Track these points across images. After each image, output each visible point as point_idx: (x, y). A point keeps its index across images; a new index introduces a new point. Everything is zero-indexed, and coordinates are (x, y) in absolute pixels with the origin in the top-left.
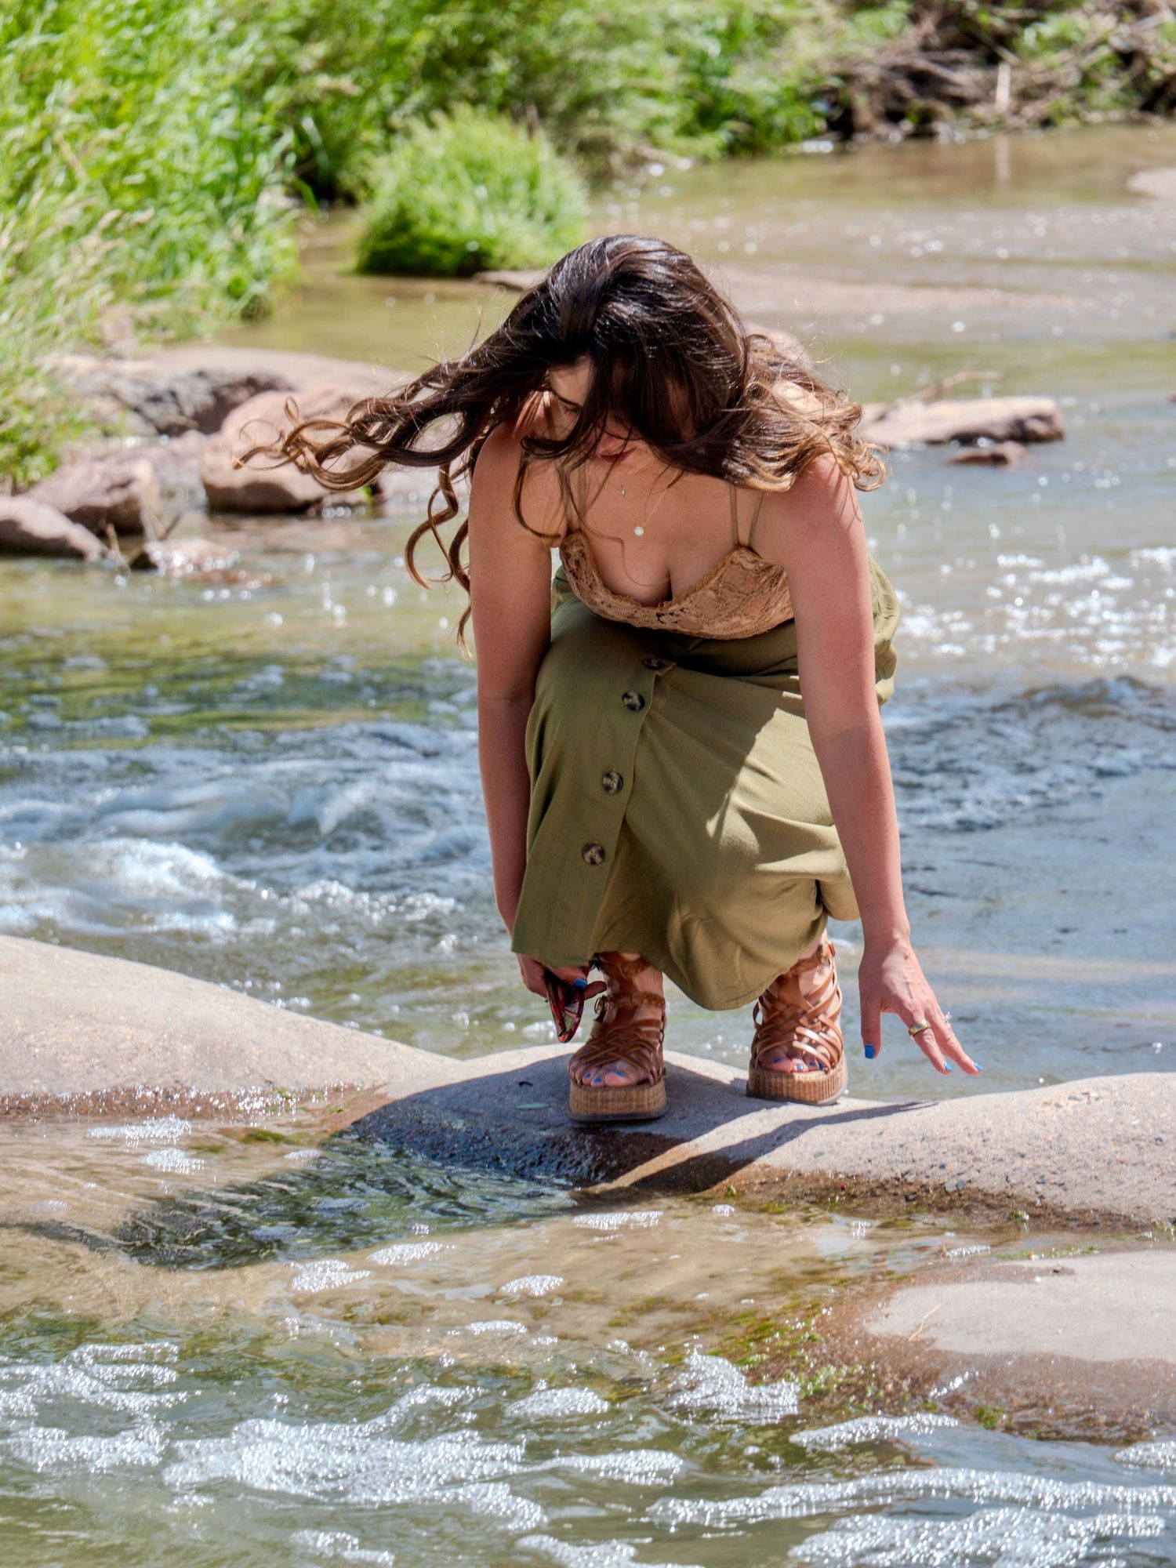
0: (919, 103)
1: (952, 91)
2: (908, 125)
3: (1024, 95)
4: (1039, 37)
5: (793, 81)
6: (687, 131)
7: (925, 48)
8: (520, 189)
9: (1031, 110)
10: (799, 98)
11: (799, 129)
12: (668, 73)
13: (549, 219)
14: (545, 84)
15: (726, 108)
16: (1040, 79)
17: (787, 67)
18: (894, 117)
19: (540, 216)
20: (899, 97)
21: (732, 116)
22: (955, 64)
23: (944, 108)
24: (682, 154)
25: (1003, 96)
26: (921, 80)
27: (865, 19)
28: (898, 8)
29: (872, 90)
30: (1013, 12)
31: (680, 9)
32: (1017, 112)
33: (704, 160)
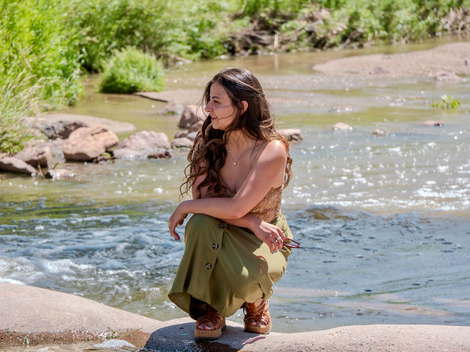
0: (253, 45)
1: (261, 41)
2: (250, 51)
3: (282, 43)
4: (286, 27)
5: (218, 39)
6: (189, 52)
7: (255, 30)
8: (146, 69)
9: (284, 47)
10: (220, 43)
11: (220, 52)
12: (184, 36)
13: (154, 77)
14: (150, 39)
15: (199, 46)
16: (286, 39)
17: (217, 35)
18: (246, 49)
19: (152, 77)
20: (247, 43)
21: (202, 48)
22: (262, 34)
23: (260, 47)
24: (188, 59)
25: (276, 43)
26: (253, 38)
27: (238, 22)
28: (247, 19)
29: (240, 41)
30: (278, 20)
31: (187, 19)
32: (280, 48)
33: (194, 61)
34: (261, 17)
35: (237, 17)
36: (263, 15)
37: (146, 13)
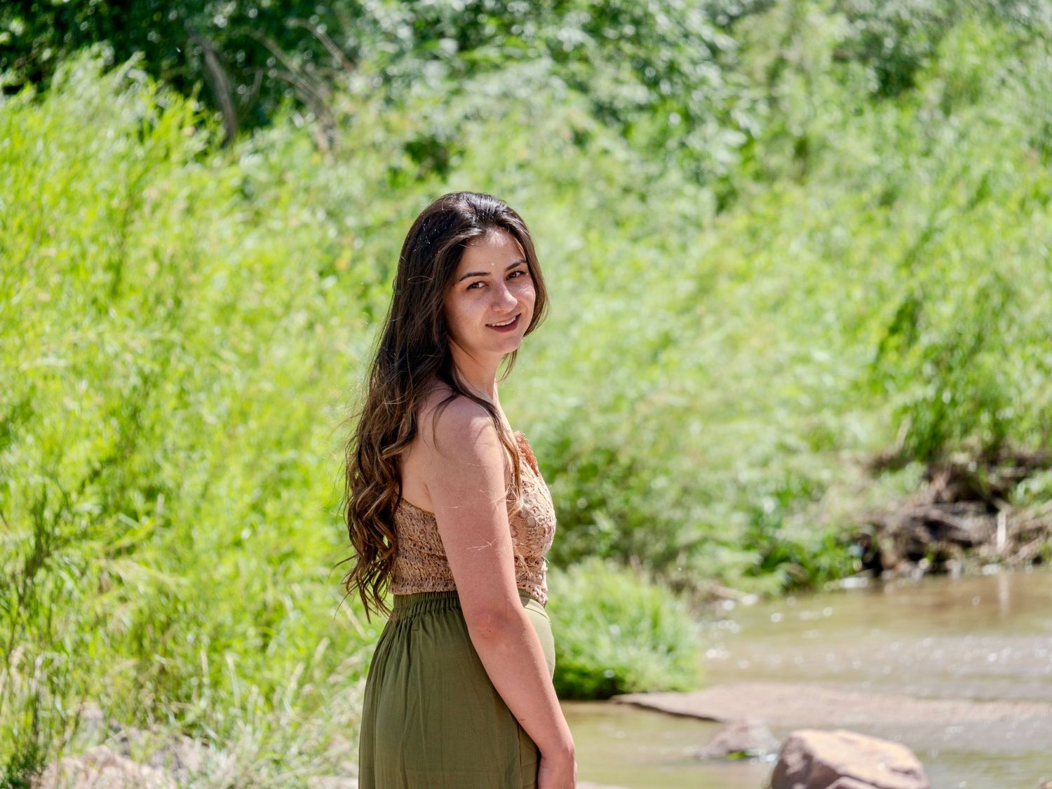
0: (934, 546)
1: (960, 536)
2: (925, 563)
3: (1020, 538)
4: (1028, 491)
5: (832, 531)
6: (751, 572)
7: (938, 501)
8: (645, 625)
9: (1026, 550)
10: (839, 544)
11: (840, 569)
12: (735, 524)
13: (670, 650)
15: (780, 554)
16: (1031, 525)
17: (826, 519)
18: (914, 557)
19: (663, 648)
20: (917, 541)
21: (786, 559)
22: (962, 514)
23: (955, 550)
24: (749, 591)
25: (1002, 538)
26: (935, 527)
27: (889, 480)
28: (915, 470)
29: (896, 536)
30: (1008, 471)
31: (747, 475)
32: (1014, 552)
33: (767, 597)
34: (954, 466)
35: (884, 465)
36: (960, 458)
37: (624, 460)
